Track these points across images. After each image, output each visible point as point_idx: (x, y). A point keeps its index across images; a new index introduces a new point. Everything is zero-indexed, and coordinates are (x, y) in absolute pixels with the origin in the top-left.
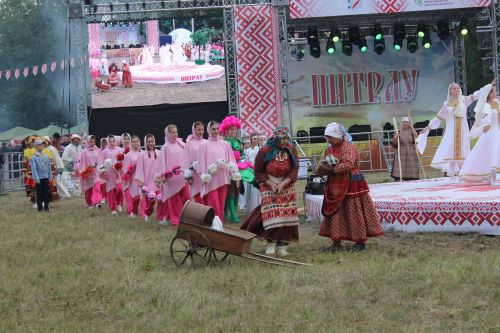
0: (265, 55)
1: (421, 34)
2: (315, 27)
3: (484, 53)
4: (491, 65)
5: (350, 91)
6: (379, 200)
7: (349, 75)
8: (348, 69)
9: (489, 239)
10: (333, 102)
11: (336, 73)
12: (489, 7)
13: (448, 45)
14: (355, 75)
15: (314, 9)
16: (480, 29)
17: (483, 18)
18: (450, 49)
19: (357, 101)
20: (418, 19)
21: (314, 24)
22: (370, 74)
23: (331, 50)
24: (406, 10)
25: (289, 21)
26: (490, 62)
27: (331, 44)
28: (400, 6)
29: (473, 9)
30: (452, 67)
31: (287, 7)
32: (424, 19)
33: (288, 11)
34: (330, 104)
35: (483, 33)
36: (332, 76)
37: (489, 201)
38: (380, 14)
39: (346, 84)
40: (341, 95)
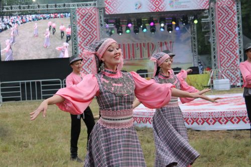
0: (93, 33)
1: (174, 23)
2: (119, 19)
3: (205, 33)
4: (209, 39)
5: (138, 52)
6: (140, 111)
7: (137, 44)
8: (137, 41)
9: (197, 132)
10: (129, 58)
11: (131, 43)
12: (208, 9)
13: (188, 28)
14: (141, 44)
15: (118, 10)
16: (203, 20)
17: (205, 15)
18: (189, 31)
19: (141, 57)
20: (172, 15)
21: (119, 17)
22: (148, 44)
23: (128, 31)
24: (165, 11)
25: (105, 16)
26: (209, 37)
27: (128, 28)
28: (162, 8)
29: (200, 10)
30: (190, 40)
31: (104, 8)
32: (176, 15)
33: (105, 11)
34: (128, 59)
35: (205, 23)
36: (129, 45)
37: (197, 112)
38: (152, 13)
39: (136, 48)
40: (133, 54)
